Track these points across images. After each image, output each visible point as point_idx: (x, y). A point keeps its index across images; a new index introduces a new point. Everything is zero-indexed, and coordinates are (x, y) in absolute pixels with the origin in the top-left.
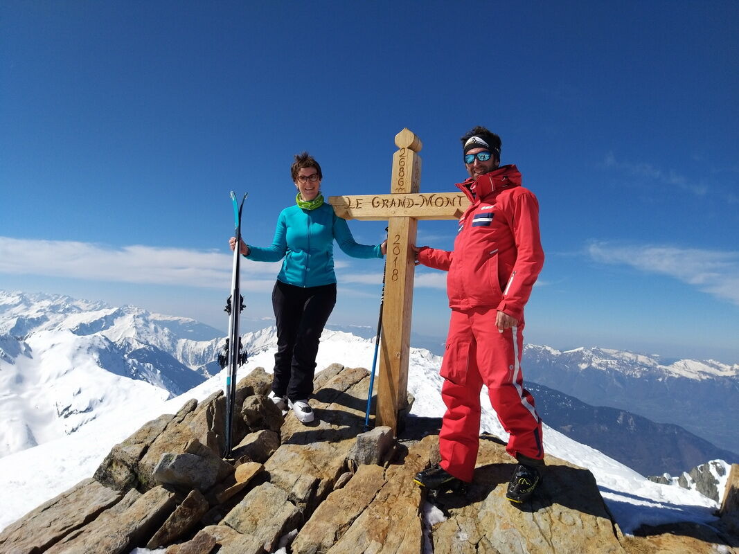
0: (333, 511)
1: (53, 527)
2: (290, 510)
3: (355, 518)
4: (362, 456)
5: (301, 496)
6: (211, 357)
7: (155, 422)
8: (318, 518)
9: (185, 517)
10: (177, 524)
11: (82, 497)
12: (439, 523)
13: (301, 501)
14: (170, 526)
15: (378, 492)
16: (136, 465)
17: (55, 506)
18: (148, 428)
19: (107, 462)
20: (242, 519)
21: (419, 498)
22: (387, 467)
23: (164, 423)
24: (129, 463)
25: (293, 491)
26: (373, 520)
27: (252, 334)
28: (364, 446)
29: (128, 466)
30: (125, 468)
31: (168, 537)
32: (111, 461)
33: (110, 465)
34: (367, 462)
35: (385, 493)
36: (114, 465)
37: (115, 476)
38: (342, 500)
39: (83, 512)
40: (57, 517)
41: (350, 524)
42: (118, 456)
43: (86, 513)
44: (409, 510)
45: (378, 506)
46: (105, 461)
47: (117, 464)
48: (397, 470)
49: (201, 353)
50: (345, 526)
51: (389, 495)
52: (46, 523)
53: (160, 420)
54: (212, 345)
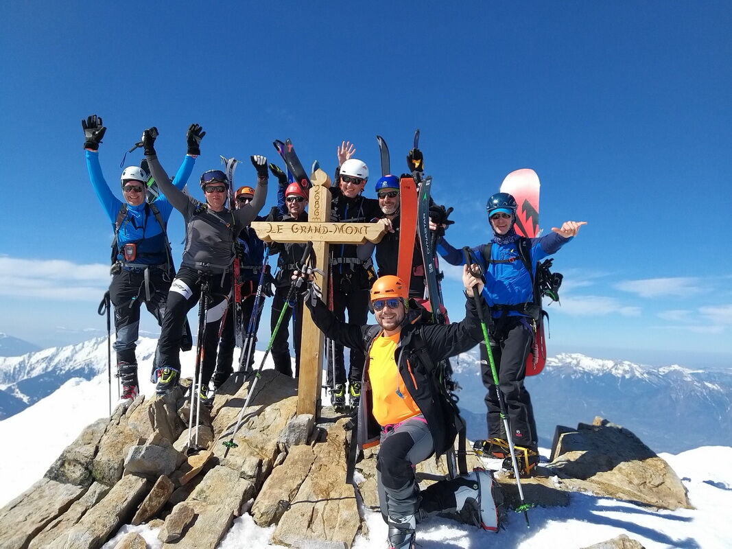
0: (281, 481)
1: (29, 521)
2: (245, 484)
3: (300, 485)
4: (292, 439)
5: (250, 473)
6: (23, 374)
7: (95, 425)
8: (271, 487)
9: (160, 497)
10: (154, 503)
11: (44, 494)
12: (362, 483)
13: (251, 477)
14: (149, 505)
15: (312, 464)
16: (91, 462)
17: (21, 504)
18: (90, 431)
19: (59, 463)
20: (207, 495)
21: (345, 466)
22: (314, 446)
23: (103, 427)
24: (82, 461)
25: (243, 470)
26: (315, 484)
27: (73, 348)
28: (294, 430)
29: (82, 465)
30: (79, 466)
31: (148, 514)
32: (63, 461)
33: (62, 465)
34: (297, 443)
35: (318, 464)
36: (66, 465)
37: (68, 475)
38: (286, 472)
39: (54, 505)
40: (30, 512)
41: (298, 488)
42: (70, 456)
43: (57, 506)
44: (340, 474)
45: (315, 474)
46: (57, 462)
47: (69, 464)
48: (323, 447)
49: (10, 370)
50: (294, 490)
51: (321, 465)
52: (21, 518)
53: (98, 424)
54: (24, 361)
